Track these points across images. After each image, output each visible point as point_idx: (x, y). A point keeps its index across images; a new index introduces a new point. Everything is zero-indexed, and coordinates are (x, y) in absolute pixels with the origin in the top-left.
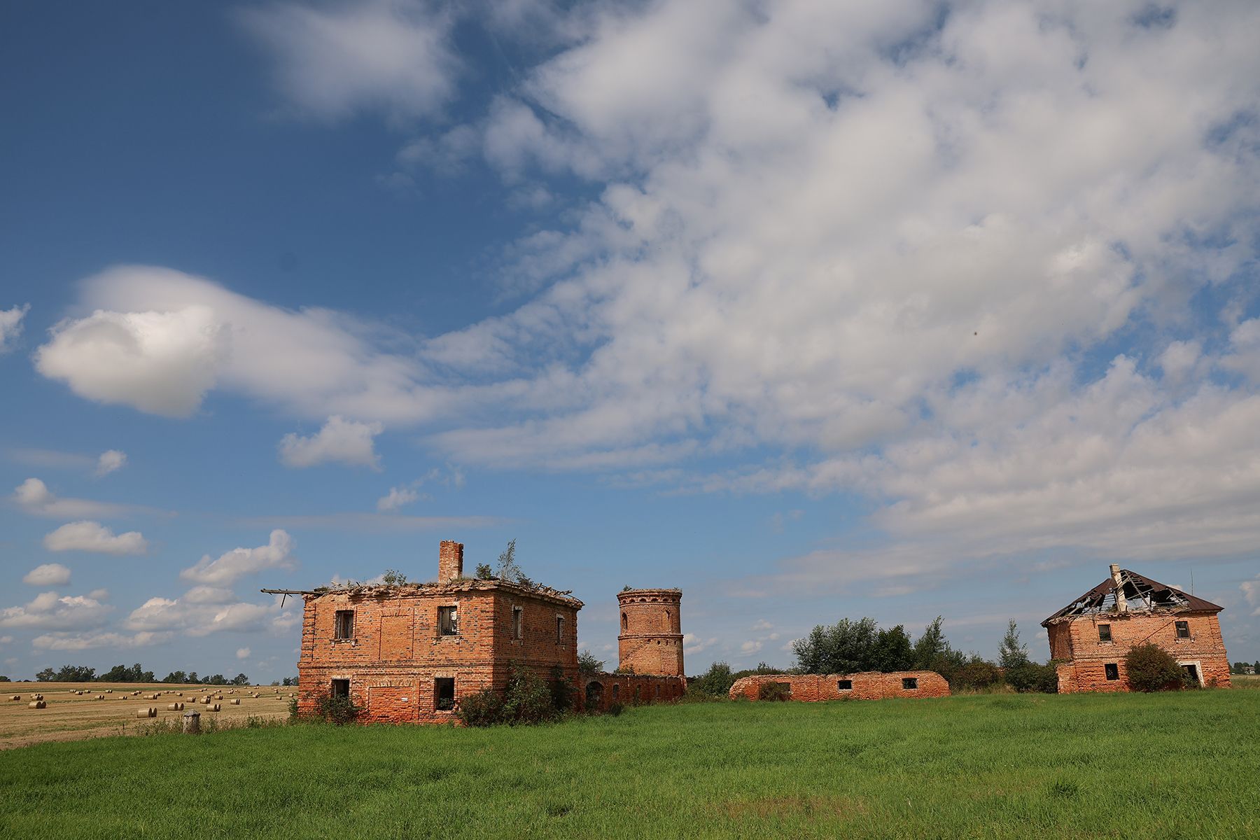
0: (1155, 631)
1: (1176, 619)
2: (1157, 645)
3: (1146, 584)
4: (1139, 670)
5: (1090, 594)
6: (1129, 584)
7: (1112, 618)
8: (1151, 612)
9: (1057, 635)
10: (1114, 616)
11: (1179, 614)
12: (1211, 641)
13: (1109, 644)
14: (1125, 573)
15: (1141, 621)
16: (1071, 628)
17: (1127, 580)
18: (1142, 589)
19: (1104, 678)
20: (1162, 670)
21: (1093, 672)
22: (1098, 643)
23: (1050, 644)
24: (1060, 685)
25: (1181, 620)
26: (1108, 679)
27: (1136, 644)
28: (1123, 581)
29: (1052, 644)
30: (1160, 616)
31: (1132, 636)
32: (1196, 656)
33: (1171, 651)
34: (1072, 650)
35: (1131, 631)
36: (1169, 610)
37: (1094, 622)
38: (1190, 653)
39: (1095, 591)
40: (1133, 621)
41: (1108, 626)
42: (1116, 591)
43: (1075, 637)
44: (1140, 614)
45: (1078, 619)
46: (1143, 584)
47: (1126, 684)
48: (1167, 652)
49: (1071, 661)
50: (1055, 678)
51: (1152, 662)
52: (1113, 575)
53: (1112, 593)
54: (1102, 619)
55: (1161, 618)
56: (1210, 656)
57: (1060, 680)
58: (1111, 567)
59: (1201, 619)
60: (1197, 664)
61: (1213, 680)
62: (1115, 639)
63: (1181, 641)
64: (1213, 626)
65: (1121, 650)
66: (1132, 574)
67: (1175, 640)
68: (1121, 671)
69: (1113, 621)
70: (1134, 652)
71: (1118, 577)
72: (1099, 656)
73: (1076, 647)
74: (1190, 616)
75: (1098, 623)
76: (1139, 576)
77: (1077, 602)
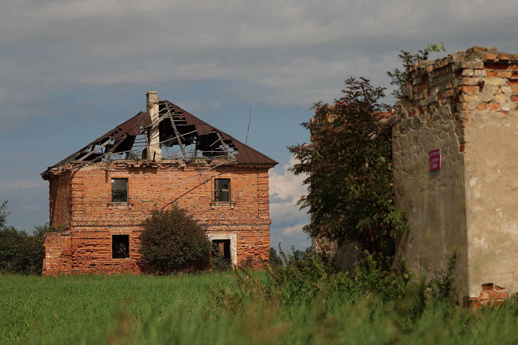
0: (187, 191)
1: (217, 175)
2: (186, 211)
3: (190, 123)
4: (156, 244)
5: (113, 134)
6: (167, 121)
7: (132, 169)
8: (187, 163)
9: (58, 192)
10: (136, 166)
11: (221, 169)
12: (254, 207)
13: (123, 206)
14: (164, 106)
15: (171, 175)
16: (74, 181)
17: (165, 116)
18: (181, 130)
19: (109, 254)
20: (185, 244)
21: (95, 246)
22: (108, 205)
23: (50, 205)
24: (47, 264)
25: (223, 176)
26: (114, 257)
27: (159, 207)
28: (160, 116)
29: (52, 205)
30: (197, 170)
31: (154, 196)
32: (233, 227)
33: (203, 219)
34: (71, 212)
35: (155, 189)
36: (209, 162)
37: (107, 174)
38: (226, 223)
39: (120, 130)
40: (161, 174)
41: (127, 179)
42: (149, 131)
43: (77, 194)
44: (170, 165)
45: (87, 168)
46: (186, 123)
47: (138, 264)
48: (197, 221)
49: (68, 229)
50: (40, 253)
51: (174, 234)
52: (149, 107)
53: (143, 133)
54: (119, 170)
55: (196, 173)
56: (250, 228)
57: (48, 256)
58: (148, 95)
59: (248, 176)
60: (233, 237)
61: (248, 261)
62: (133, 200)
63: (219, 206)
64: (261, 187)
65: (138, 216)
66: (174, 109)
67: (211, 205)
68: (134, 245)
69: (133, 174)
70: (155, 220)
71: (155, 111)
72: (106, 224)
73: (77, 208)
74: (234, 172)
75: (113, 175)
76: (182, 112)
77: (94, 144)
